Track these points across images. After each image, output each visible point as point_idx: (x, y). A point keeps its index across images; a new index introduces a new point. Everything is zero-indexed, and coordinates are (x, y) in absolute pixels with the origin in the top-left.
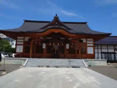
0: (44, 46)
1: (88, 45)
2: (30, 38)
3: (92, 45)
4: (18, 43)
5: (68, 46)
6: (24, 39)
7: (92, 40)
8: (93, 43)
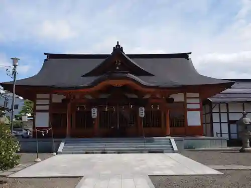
0: (94, 113)
1: (189, 106)
2: (65, 97)
3: (198, 106)
4: (38, 108)
5: (142, 112)
6: (50, 99)
7: (197, 95)
8: (199, 102)
